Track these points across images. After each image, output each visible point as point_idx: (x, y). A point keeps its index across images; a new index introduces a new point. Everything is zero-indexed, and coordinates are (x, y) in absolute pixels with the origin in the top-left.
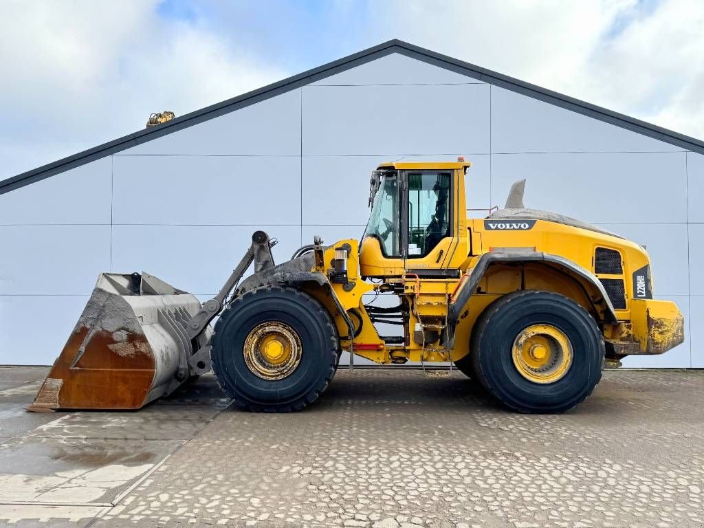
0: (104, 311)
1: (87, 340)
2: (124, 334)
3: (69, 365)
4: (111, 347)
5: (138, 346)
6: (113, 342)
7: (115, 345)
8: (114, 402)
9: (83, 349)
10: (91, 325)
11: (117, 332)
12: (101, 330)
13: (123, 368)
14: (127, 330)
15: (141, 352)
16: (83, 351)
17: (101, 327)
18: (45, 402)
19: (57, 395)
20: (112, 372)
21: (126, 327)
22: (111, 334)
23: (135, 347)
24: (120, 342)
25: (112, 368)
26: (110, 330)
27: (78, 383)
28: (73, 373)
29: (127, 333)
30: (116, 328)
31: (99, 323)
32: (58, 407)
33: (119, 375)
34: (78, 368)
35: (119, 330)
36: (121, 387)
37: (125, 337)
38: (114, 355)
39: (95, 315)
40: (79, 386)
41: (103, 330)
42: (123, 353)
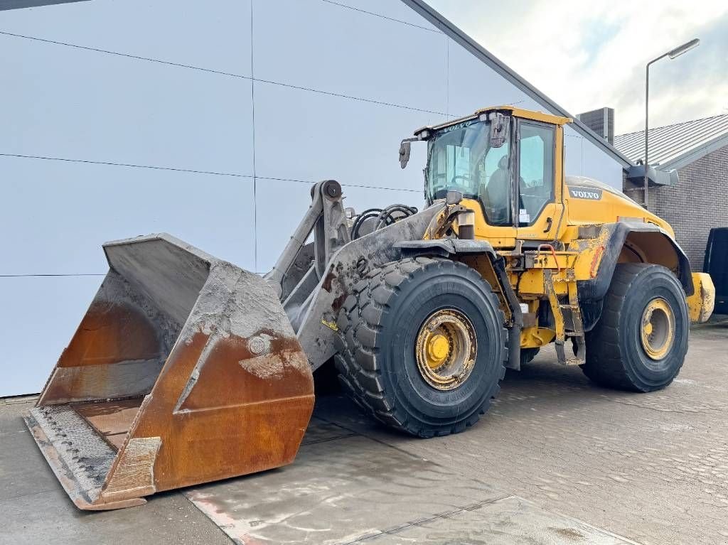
0: (233, 301)
1: (204, 356)
2: (266, 341)
3: (172, 407)
4: (245, 364)
5: (288, 358)
6: (249, 355)
7: (252, 360)
8: (254, 461)
9: (196, 374)
10: (212, 328)
11: (255, 338)
12: (227, 335)
13: (266, 398)
14: (270, 333)
15: (292, 368)
16: (197, 377)
17: (229, 331)
18: (125, 486)
19: (151, 469)
20: (248, 408)
21: (269, 328)
22: (245, 341)
23: (284, 360)
24: (260, 354)
25: (248, 401)
26: (243, 335)
27: (190, 439)
28: (179, 422)
29: (271, 338)
30: (252, 330)
31: (225, 323)
32: (154, 490)
33: (262, 412)
34: (187, 411)
35: (257, 334)
36: (265, 432)
37: (268, 345)
38: (252, 379)
39: (219, 311)
40: (191, 444)
41: (232, 336)
42: (264, 374)
